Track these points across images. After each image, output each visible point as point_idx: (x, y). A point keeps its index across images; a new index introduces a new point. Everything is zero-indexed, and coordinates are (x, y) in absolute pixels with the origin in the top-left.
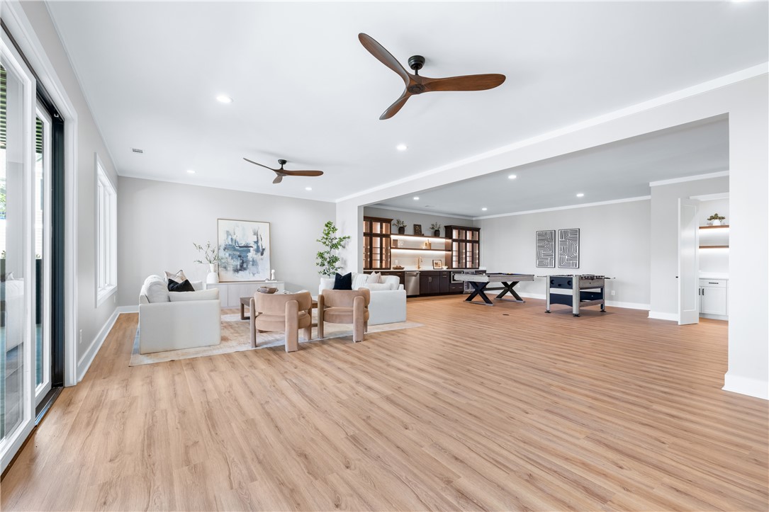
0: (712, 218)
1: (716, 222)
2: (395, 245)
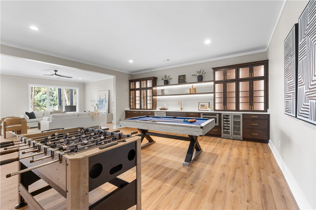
2: (163, 93)
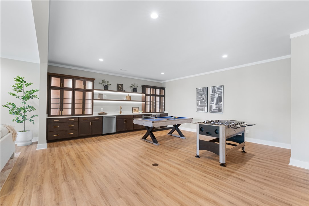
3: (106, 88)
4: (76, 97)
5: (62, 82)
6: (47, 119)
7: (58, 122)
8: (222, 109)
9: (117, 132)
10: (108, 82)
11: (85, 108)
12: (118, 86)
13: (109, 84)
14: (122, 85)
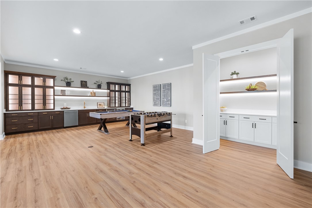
0: (233, 74)
1: (235, 76)
2: (63, 93)
3: (68, 84)
4: (36, 93)
5: (20, 79)
6: (5, 114)
7: (16, 116)
8: (170, 103)
9: (79, 125)
10: (70, 79)
11: (46, 104)
12: (81, 82)
13: (72, 81)
14: (86, 82)
